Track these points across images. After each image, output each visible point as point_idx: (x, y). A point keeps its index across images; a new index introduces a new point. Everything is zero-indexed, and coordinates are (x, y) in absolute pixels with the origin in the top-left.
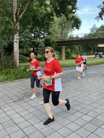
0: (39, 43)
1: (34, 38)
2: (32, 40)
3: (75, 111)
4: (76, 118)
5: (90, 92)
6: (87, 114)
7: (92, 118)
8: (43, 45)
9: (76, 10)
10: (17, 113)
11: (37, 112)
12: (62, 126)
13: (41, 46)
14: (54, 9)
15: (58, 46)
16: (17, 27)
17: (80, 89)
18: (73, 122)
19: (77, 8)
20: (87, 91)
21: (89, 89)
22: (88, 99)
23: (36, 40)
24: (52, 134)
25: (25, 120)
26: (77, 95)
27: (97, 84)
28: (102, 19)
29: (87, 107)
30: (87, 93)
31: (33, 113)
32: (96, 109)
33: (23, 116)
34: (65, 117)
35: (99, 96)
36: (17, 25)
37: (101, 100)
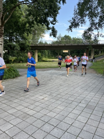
0: (15, 46)
1: (9, 41)
2: (8, 43)
3: (71, 101)
4: (75, 106)
5: (74, 87)
6: (80, 102)
7: (86, 105)
8: (18, 48)
9: (56, 23)
10: (25, 107)
11: (42, 104)
12: (69, 113)
13: (16, 49)
14: (35, 19)
15: (32, 49)
16: (2, 30)
17: (65, 85)
18: (74, 109)
19: (57, 21)
20: (71, 86)
21: (72, 85)
22: (75, 92)
23: (12, 43)
24: (65, 119)
25: (37, 112)
26: (65, 90)
27: (75, 81)
28: (72, 31)
29: (78, 98)
30: (72, 88)
31: (40, 106)
32: (85, 99)
33: (33, 109)
34: (66, 106)
35: (81, 89)
36: (2, 29)
37: (84, 92)
